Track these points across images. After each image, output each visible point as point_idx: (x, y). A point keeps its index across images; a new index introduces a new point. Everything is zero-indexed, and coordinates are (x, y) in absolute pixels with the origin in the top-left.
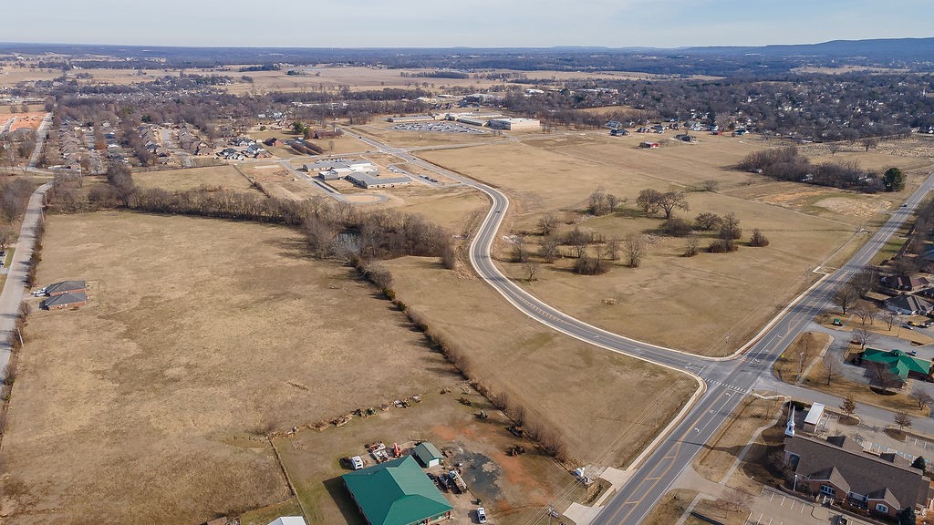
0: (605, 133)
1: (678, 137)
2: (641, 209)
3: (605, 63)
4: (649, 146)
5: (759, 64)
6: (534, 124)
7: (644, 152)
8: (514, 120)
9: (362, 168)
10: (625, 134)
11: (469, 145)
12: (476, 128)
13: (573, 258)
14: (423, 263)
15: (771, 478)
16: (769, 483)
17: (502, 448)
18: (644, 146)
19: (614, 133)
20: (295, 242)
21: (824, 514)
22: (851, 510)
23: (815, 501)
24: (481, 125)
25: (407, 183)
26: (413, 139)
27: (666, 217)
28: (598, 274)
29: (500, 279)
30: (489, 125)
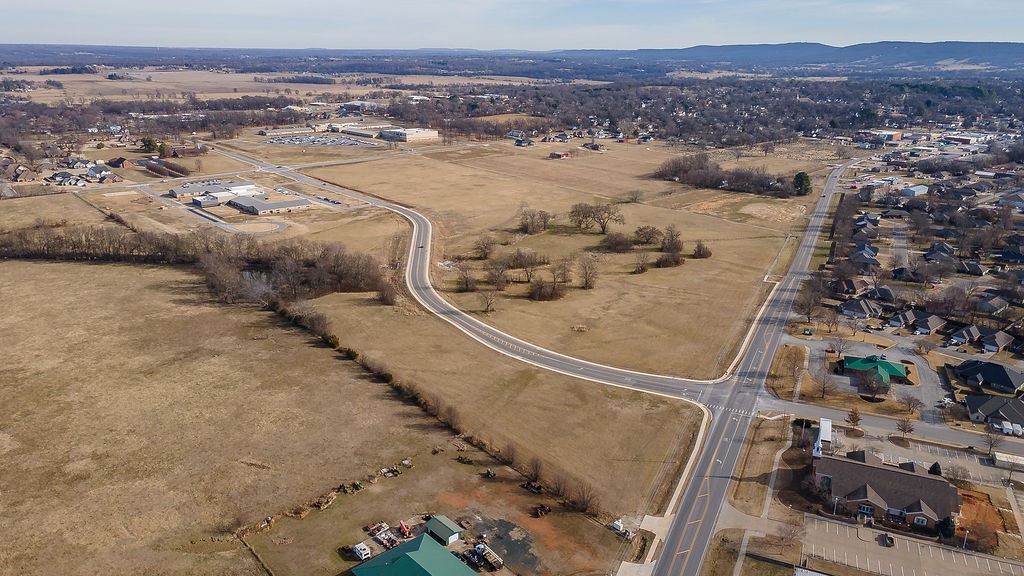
0: (510, 144)
1: (585, 145)
2: (574, 225)
3: (481, 67)
4: (559, 156)
5: (636, 68)
6: (432, 135)
7: (555, 163)
8: (408, 131)
9: (245, 191)
10: (529, 144)
11: (365, 159)
12: (367, 141)
13: (523, 282)
14: (354, 300)
15: (808, 504)
16: (808, 509)
17: (524, 509)
18: (554, 156)
19: (519, 143)
20: (188, 285)
21: (869, 535)
22: (893, 527)
23: (856, 523)
24: (371, 137)
25: (305, 207)
26: (296, 154)
27: (603, 233)
28: (556, 299)
29: (453, 312)
30: (381, 136)
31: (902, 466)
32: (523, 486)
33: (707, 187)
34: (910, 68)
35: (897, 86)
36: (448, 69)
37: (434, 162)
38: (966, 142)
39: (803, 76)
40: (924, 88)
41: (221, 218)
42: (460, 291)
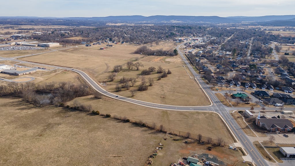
0: (84, 46)
1: (107, 45)
2: (128, 68)
3: (47, 22)
4: (103, 49)
5: (96, 22)
6: (57, 44)
7: (102, 51)
8: (48, 44)
9: (5, 67)
10: (90, 46)
11: (39, 54)
12: (34, 47)
13: (131, 86)
14: (86, 99)
15: (263, 131)
16: (264, 133)
17: (205, 149)
18: (101, 49)
19: (87, 46)
20: (17, 103)
21: (281, 135)
22: (284, 132)
23: (277, 133)
24: (35, 46)
25: (35, 71)
26: (10, 53)
27: (138, 70)
28: (147, 90)
29: (123, 98)
30: (39, 46)
31: (273, 118)
32: (198, 143)
33: (151, 55)
34: (165, 22)
35: (173, 26)
36: (35, 23)
37: (64, 53)
38: (198, 40)
39: (142, 24)
40: (179, 27)
41: (5, 78)
42: (117, 91)
